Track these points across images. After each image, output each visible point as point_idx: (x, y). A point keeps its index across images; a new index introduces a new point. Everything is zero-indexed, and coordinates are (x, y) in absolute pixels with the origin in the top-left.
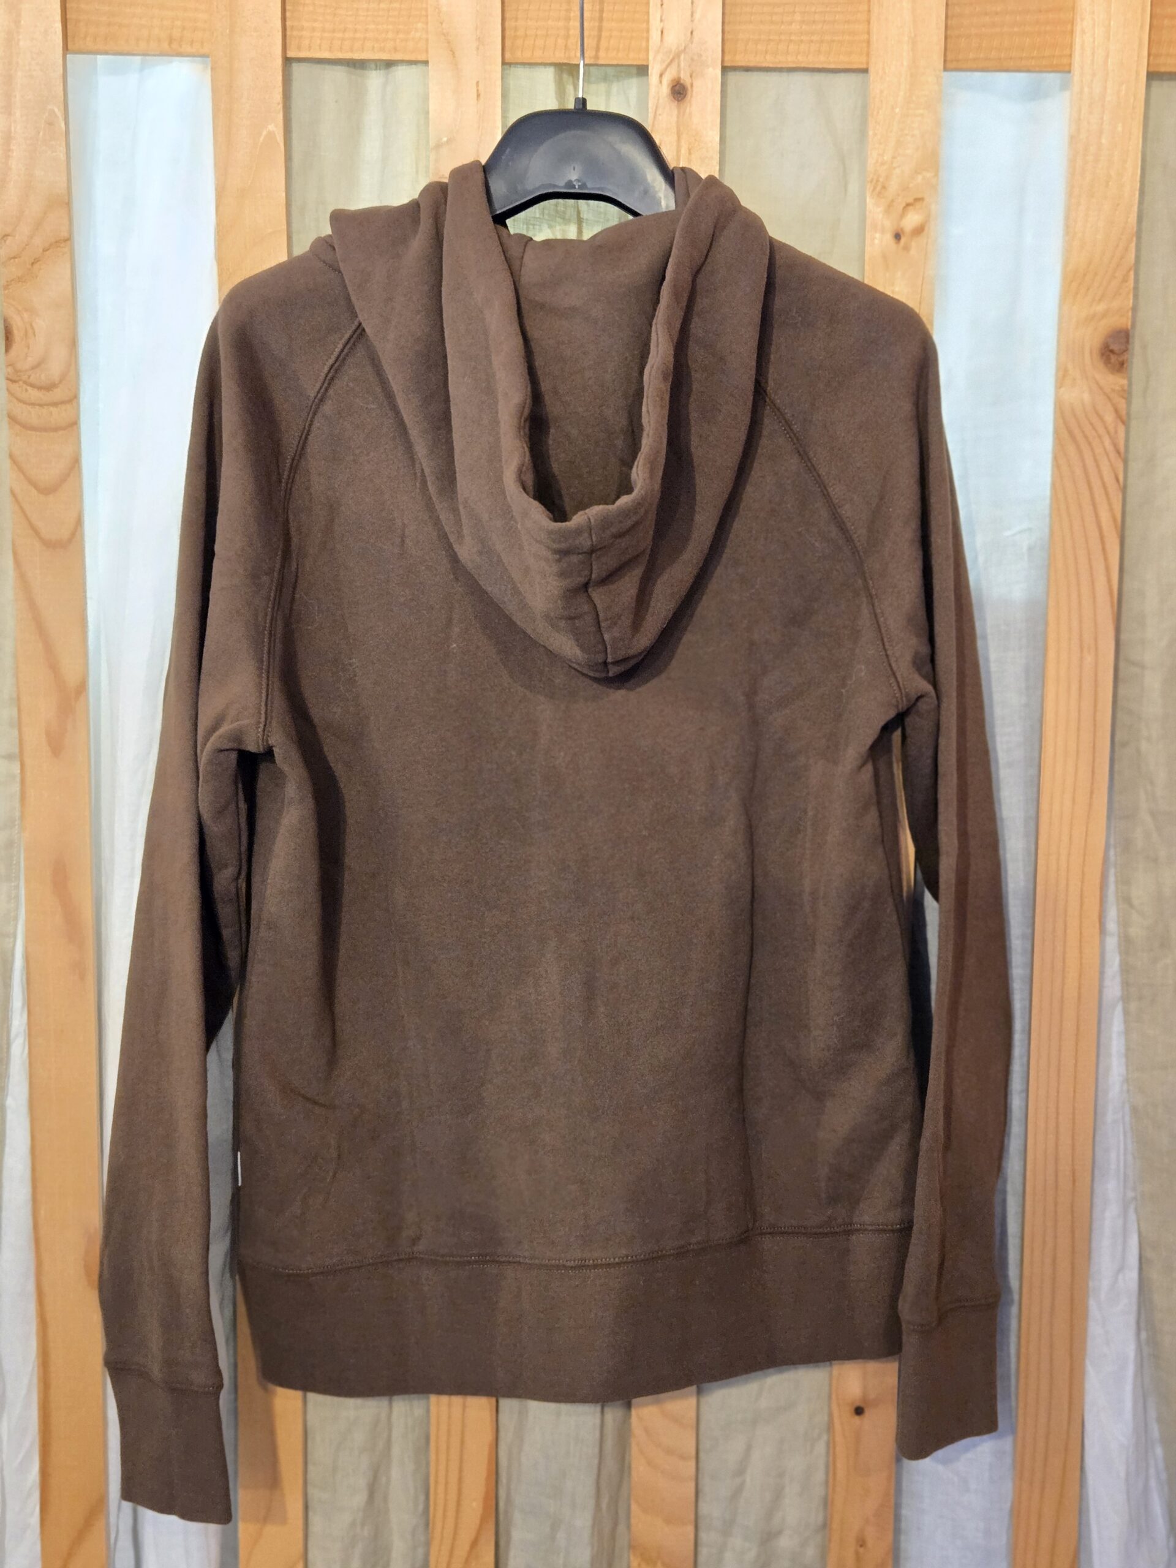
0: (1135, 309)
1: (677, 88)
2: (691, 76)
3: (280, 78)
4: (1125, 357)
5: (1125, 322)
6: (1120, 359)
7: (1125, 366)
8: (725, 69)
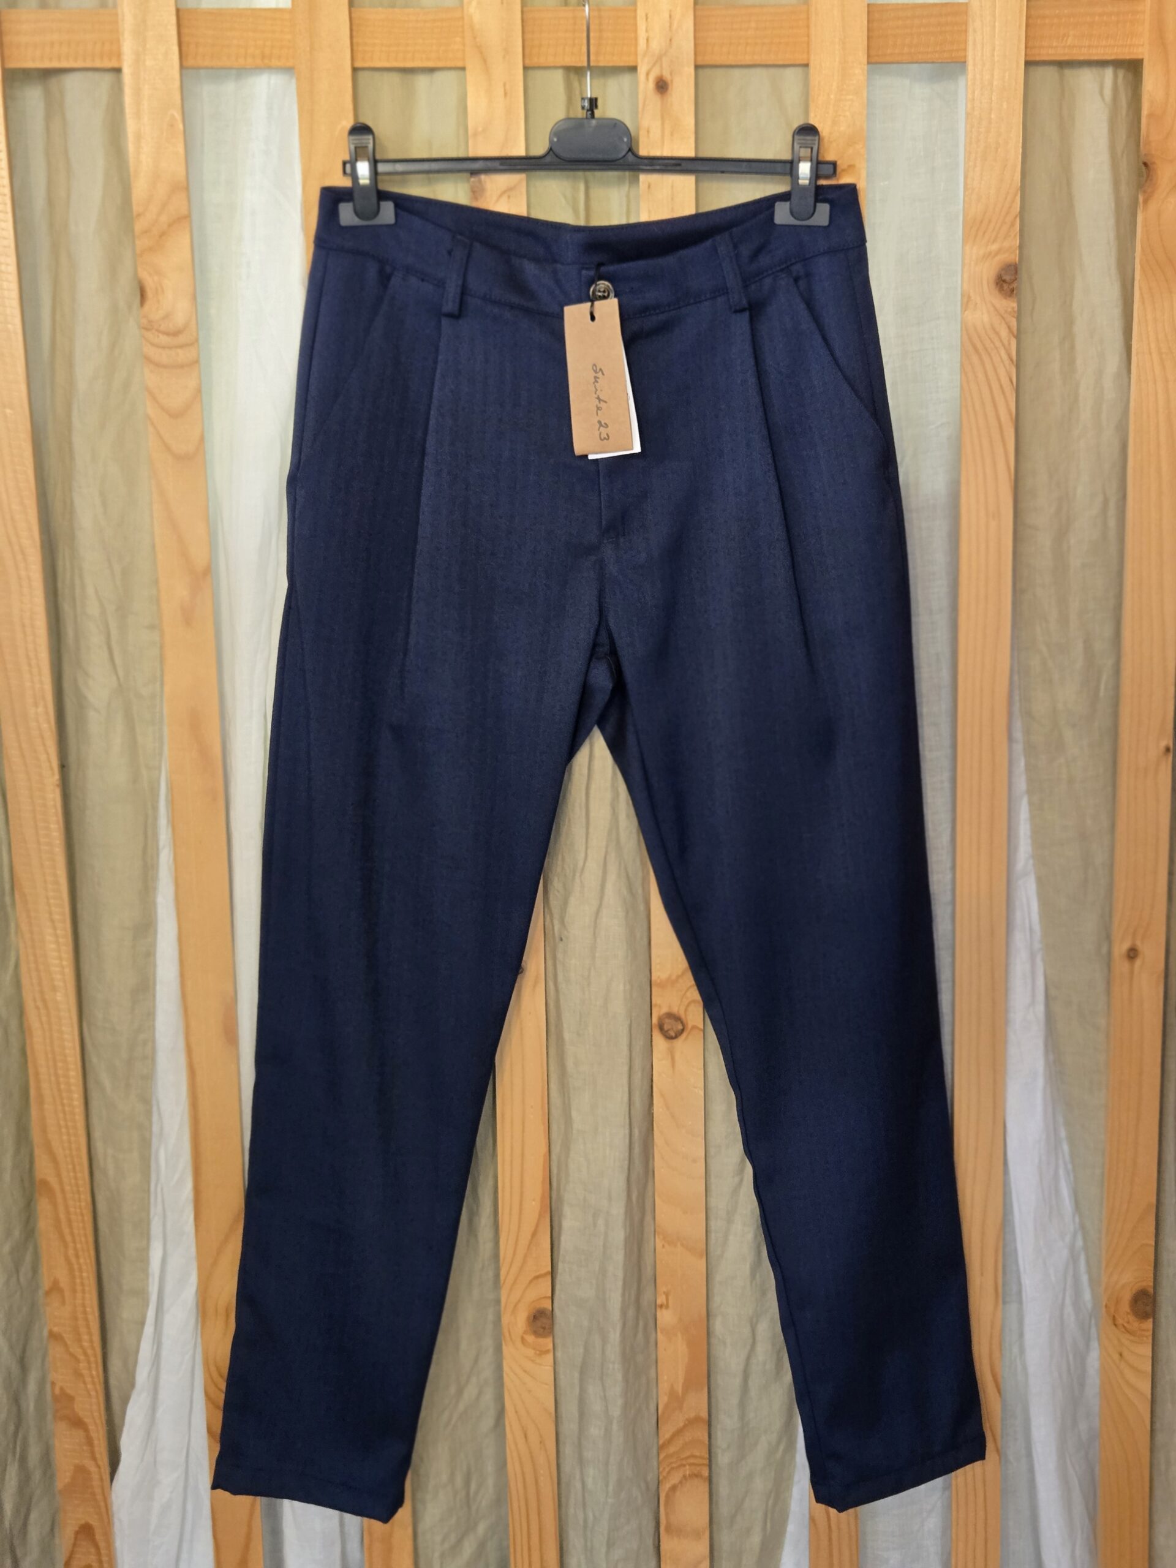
0: (1021, 247)
1: (660, 84)
2: (671, 74)
3: (349, 84)
4: (1015, 285)
5: (1014, 257)
6: (1011, 287)
7: (1015, 292)
8: (697, 67)
